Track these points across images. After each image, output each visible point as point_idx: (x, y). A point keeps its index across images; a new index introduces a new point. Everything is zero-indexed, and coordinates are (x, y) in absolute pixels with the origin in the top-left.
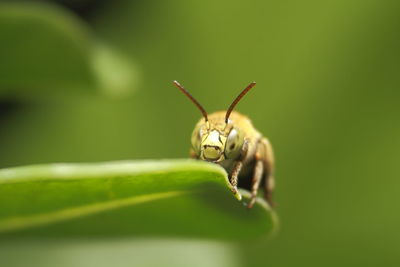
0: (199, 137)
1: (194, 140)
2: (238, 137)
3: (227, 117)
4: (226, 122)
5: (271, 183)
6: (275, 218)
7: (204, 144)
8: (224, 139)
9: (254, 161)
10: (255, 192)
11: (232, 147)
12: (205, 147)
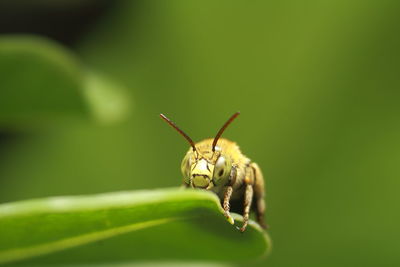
0: (188, 166)
1: (183, 168)
2: (226, 163)
3: (214, 145)
4: (214, 150)
5: (262, 204)
6: (267, 238)
7: (193, 173)
8: (212, 167)
9: (244, 185)
10: (247, 215)
11: (221, 173)
12: (194, 175)
